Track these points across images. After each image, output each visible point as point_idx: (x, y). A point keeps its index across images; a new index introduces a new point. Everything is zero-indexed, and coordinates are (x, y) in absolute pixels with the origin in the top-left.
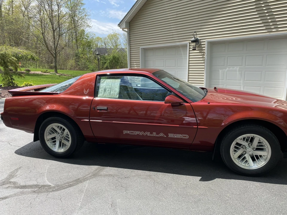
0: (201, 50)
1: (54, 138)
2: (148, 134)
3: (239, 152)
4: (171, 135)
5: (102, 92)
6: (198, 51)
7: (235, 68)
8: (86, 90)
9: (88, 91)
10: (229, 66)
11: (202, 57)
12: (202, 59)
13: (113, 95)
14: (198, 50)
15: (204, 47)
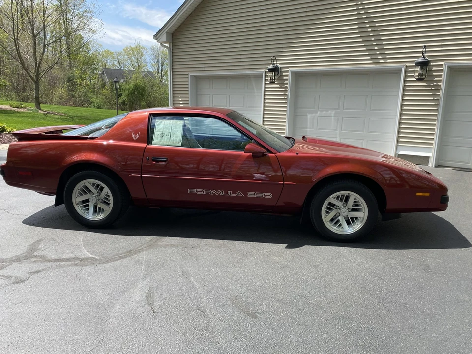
0: (282, 84)
1: (88, 200)
2: (222, 193)
3: (332, 214)
4: (250, 194)
5: (157, 138)
6: (278, 86)
7: (330, 111)
8: (136, 135)
9: (138, 135)
10: (321, 108)
11: (283, 93)
12: (283, 97)
13: (174, 142)
14: (277, 84)
15: (287, 80)
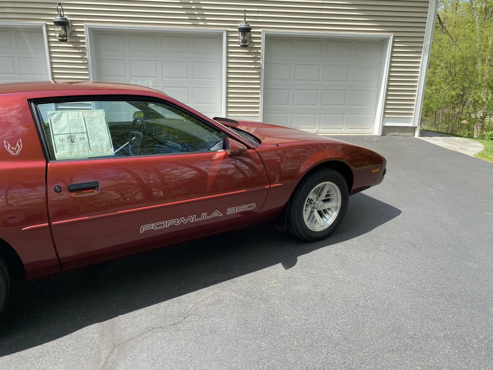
0: (77, 43)
2: (193, 219)
3: (309, 211)
4: (230, 211)
6: (71, 46)
9: (19, 146)
11: (80, 56)
13: (99, 149)
15: (83, 38)
